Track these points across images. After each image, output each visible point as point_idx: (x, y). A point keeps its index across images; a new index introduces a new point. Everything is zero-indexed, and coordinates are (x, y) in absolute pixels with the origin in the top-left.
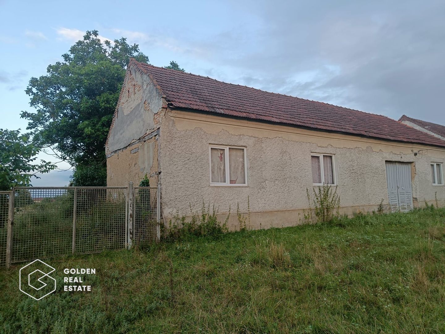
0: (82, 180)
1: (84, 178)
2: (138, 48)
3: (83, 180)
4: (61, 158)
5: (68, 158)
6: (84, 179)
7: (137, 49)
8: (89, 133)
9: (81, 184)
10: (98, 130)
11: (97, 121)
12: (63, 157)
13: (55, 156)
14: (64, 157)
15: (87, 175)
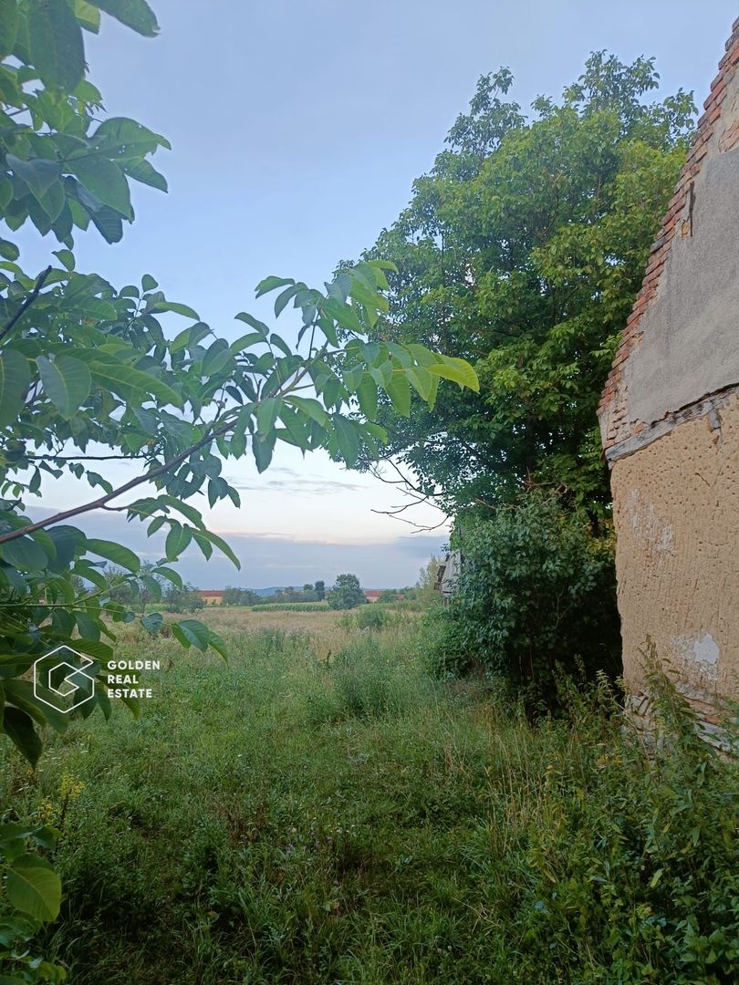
0: (496, 559)
1: (505, 551)
2: (652, 72)
3: (499, 558)
4: (419, 490)
5: (438, 489)
6: (504, 555)
7: (651, 74)
8: (513, 384)
9: (493, 574)
10: (539, 374)
11: (530, 349)
12: (426, 485)
13: (403, 486)
14: (429, 487)
15: (513, 539)
